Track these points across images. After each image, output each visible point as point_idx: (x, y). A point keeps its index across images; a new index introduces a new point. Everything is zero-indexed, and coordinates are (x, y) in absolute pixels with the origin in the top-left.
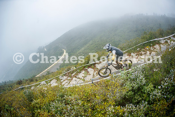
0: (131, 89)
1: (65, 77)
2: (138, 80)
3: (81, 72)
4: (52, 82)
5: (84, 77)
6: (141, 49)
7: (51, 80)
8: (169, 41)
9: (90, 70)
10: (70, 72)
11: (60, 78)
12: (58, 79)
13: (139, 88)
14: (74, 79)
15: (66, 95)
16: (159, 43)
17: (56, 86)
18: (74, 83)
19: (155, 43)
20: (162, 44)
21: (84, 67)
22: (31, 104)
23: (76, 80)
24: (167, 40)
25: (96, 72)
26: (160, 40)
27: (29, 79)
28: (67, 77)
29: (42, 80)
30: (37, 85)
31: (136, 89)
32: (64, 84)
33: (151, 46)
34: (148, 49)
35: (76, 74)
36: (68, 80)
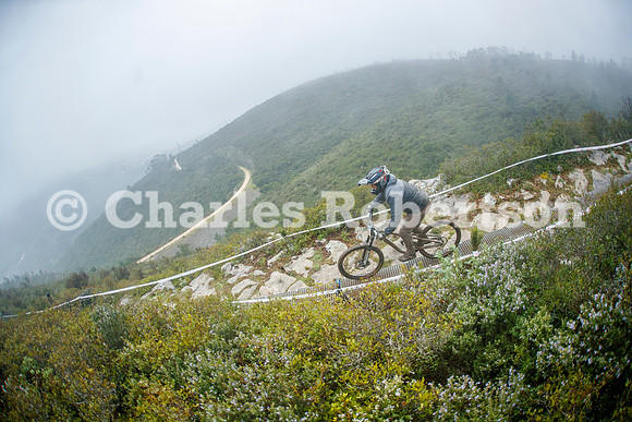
0: (471, 322)
1: (243, 269)
2: (498, 293)
3: (300, 253)
4: (195, 284)
5: (312, 271)
6: (519, 182)
7: (192, 277)
8: (622, 160)
9: (336, 248)
10: (261, 251)
11: (224, 270)
12: (217, 274)
13: (499, 320)
14: (276, 274)
15: (244, 330)
16: (585, 163)
17: (210, 299)
18: (276, 290)
19: (571, 162)
20: (598, 168)
21: (315, 235)
22: (116, 357)
23: (281, 281)
24: (615, 155)
25: (354, 255)
26: (590, 152)
27: (113, 269)
28: (251, 267)
29: (161, 276)
30: (141, 292)
31: (490, 325)
32: (238, 291)
33: (556, 173)
34: (544, 182)
35: (282, 260)
36: (253, 280)
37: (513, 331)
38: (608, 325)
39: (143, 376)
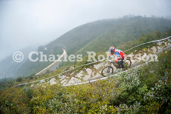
0: (126, 89)
1: (64, 77)
2: (133, 81)
3: (79, 72)
4: (51, 81)
5: (82, 77)
6: (138, 51)
7: (50, 79)
8: (166, 43)
9: (88, 70)
10: (69, 72)
11: (59, 77)
12: (57, 78)
13: (133, 88)
14: (73, 78)
15: (64, 93)
16: (156, 45)
17: (55, 85)
18: (73, 82)
19: (152, 45)
20: (159, 46)
21: (83, 67)
22: (30, 101)
23: (74, 80)
24: (164, 42)
25: (94, 72)
26: (157, 42)
27: (29, 77)
28: (66, 76)
29: (42, 79)
30: (37, 83)
31: (131, 90)
32: (63, 83)
33: (148, 48)
34: (145, 51)
35: (74, 74)
36: (66, 79)
37: (137, 91)
38: (163, 88)
39: (37, 106)
